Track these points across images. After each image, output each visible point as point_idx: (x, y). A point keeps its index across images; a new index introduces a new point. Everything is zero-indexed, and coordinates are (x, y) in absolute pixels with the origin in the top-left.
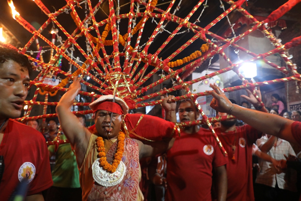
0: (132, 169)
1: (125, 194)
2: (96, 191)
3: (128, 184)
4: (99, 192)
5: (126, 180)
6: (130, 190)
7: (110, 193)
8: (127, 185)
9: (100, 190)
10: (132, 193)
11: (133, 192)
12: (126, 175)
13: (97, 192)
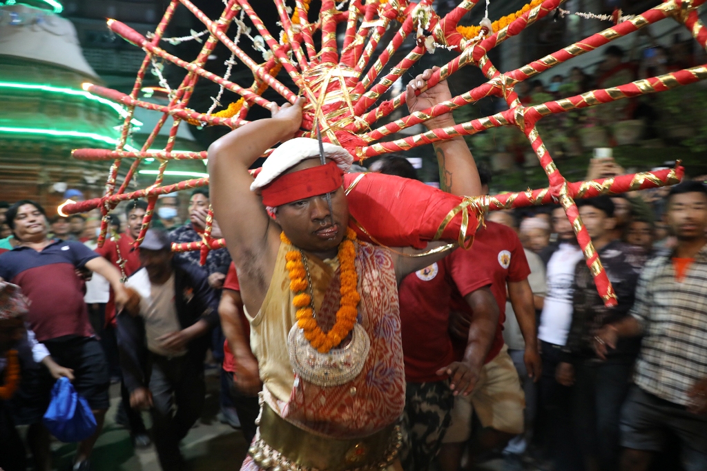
0: (384, 343)
1: (373, 404)
2: (303, 409)
3: (376, 380)
4: (313, 409)
5: (371, 372)
6: (384, 393)
7: (339, 405)
8: (376, 383)
9: (313, 406)
10: (391, 396)
11: (393, 392)
12: (370, 360)
13: (305, 410)
